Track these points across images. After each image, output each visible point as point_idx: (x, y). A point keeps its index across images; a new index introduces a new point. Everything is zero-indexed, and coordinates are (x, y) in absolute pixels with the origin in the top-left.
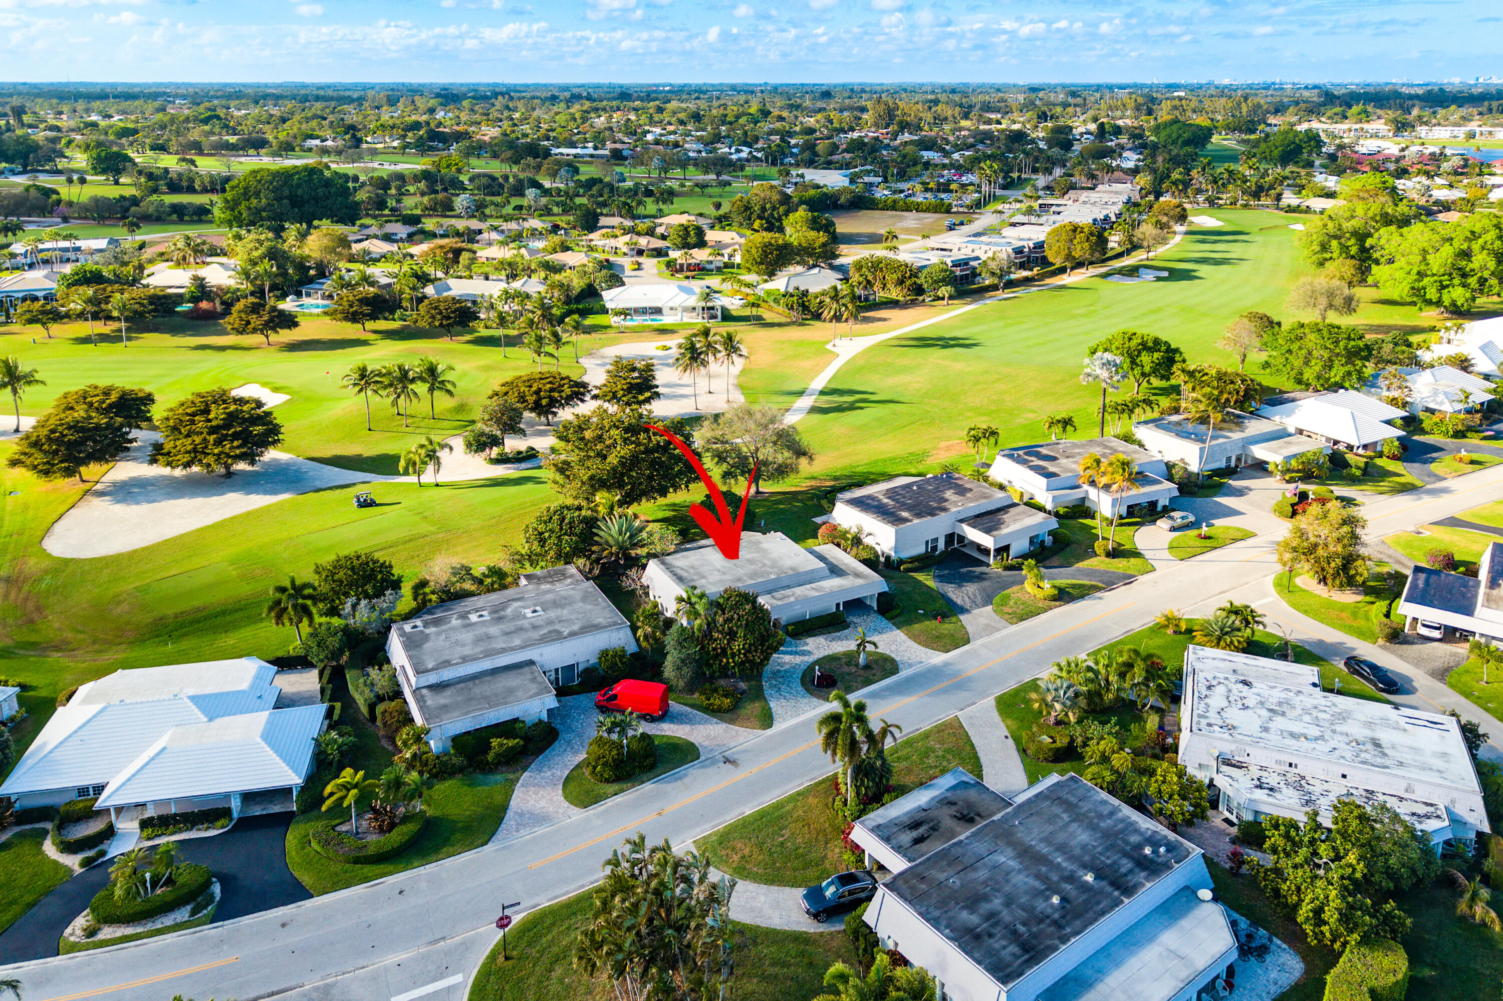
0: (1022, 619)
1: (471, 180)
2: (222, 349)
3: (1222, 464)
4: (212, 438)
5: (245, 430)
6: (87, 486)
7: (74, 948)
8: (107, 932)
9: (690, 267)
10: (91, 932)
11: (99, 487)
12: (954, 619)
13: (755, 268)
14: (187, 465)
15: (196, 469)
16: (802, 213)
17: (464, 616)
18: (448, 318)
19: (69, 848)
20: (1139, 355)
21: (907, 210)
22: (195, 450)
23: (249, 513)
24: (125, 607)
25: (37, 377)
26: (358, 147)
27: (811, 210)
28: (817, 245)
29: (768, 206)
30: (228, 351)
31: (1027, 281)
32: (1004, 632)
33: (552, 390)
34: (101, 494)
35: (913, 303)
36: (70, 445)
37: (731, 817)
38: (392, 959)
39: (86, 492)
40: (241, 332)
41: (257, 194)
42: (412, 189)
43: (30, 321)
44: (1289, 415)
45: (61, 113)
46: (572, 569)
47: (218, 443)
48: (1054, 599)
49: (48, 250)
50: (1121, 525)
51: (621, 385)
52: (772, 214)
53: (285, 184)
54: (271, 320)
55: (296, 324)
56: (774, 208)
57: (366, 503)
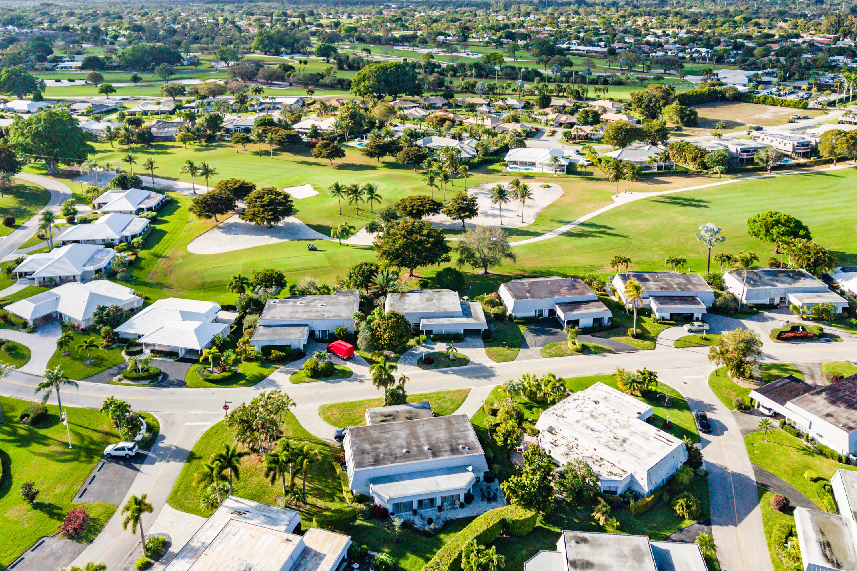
0: (551, 356)
1: (502, 69)
2: (311, 164)
3: (767, 301)
4: (261, 210)
5: (275, 208)
6: (216, 223)
7: (114, 383)
8: (125, 381)
9: (580, 137)
10: (120, 380)
11: (221, 225)
12: (517, 349)
13: (610, 141)
14: (251, 220)
15: (253, 223)
16: (675, 105)
17: (295, 302)
18: (412, 159)
19: (129, 354)
20: (772, 228)
21: (773, 105)
22: (254, 214)
23: (266, 245)
24: (196, 276)
25: (216, 171)
26: (465, 41)
27: (682, 104)
28: (653, 130)
29: (653, 100)
30: (313, 166)
31: (798, 166)
32: (536, 360)
33: (420, 206)
34: (220, 228)
35: (698, 174)
36: (209, 205)
37: (341, 401)
38: (196, 412)
39: (215, 226)
40: (317, 156)
41: (369, 78)
42: (469, 73)
43: (237, 142)
44: (847, 279)
45: (330, 14)
46: (357, 292)
47: (263, 212)
48: (578, 351)
49: (267, 103)
50: (661, 323)
51: (456, 206)
52: (655, 106)
53: (384, 73)
54: (331, 153)
55: (344, 155)
56: (657, 101)
57: (312, 249)
